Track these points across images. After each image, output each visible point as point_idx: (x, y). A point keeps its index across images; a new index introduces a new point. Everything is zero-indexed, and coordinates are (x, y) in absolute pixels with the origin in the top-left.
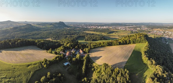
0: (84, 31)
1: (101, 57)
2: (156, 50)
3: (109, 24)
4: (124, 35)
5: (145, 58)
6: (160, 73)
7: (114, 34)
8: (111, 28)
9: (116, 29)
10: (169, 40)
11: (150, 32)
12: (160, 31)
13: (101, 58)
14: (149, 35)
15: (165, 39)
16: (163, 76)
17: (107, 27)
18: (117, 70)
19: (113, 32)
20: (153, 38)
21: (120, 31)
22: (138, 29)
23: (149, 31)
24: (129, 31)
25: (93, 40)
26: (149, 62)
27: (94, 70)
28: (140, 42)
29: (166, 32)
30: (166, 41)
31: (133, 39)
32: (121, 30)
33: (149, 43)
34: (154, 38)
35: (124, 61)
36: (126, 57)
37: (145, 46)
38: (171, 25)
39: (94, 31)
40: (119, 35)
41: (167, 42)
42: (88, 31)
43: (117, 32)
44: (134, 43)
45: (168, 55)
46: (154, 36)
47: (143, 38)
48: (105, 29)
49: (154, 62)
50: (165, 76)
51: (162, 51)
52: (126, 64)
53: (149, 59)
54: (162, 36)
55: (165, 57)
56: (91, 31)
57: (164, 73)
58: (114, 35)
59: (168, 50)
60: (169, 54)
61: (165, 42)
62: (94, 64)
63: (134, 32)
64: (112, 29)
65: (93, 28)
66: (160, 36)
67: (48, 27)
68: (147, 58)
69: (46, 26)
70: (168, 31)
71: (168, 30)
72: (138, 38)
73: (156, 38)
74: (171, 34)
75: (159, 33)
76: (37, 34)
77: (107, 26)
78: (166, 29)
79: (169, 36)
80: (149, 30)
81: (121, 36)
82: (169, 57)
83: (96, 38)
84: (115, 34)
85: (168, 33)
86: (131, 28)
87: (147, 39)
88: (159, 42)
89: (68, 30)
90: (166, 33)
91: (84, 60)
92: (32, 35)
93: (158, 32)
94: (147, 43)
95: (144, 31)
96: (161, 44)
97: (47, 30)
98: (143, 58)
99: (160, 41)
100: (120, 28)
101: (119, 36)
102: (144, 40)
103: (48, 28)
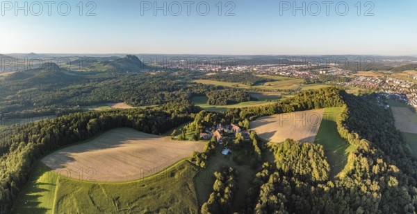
0: (194, 79)
1: (275, 131)
2: (363, 120)
3: (247, 58)
4: (290, 88)
5: (342, 131)
6: (366, 149)
7: (266, 86)
8: (255, 69)
9: (267, 73)
10: (393, 101)
11: (349, 80)
12: (372, 79)
13: (276, 133)
14: (348, 89)
15: (383, 97)
16: (371, 152)
17: (245, 68)
18: (306, 145)
19: (264, 81)
20: (357, 95)
21: (278, 78)
22: (321, 72)
23: (347, 79)
24: (299, 77)
25: (229, 103)
26: (349, 136)
27: (273, 150)
28: (331, 106)
29: (387, 81)
30: (386, 101)
31: (320, 99)
32: (280, 75)
33: (348, 106)
34: (359, 96)
35: (311, 136)
36: (313, 131)
37: (342, 111)
38: (401, 61)
39: (218, 78)
40: (280, 88)
41: (386, 104)
42: (203, 79)
43: (272, 80)
44: (321, 106)
45: (386, 131)
46: (360, 91)
47: (337, 98)
48: (242, 74)
49: (357, 135)
50: (373, 153)
51: (372, 123)
52: (316, 139)
53: (350, 132)
54: (378, 89)
55: (378, 132)
56: (210, 78)
57: (371, 148)
58: (268, 88)
59: (386, 121)
60: (388, 128)
61: (382, 105)
62: (269, 144)
63: (312, 81)
64: (259, 73)
65: (212, 72)
66: (373, 91)
67: (99, 70)
68: (347, 131)
69: (93, 67)
70: (393, 77)
71: (394, 75)
72: (327, 98)
73: (364, 95)
74: (398, 86)
75: (370, 83)
76: (84, 92)
77: (243, 65)
78: (389, 72)
79: (393, 90)
80: (347, 76)
81: (285, 91)
82: (386, 133)
83: (233, 97)
84: (270, 85)
85: (392, 82)
86: (305, 70)
87: (344, 99)
88: (368, 104)
89: (154, 77)
90: (387, 84)
91: (252, 141)
92: (74, 95)
93: (368, 79)
94: (345, 106)
95: (334, 78)
96: (371, 108)
97: (104, 79)
98: (339, 132)
99: (370, 102)
100: (278, 71)
101: (279, 90)
102: (339, 101)
103: (101, 72)
